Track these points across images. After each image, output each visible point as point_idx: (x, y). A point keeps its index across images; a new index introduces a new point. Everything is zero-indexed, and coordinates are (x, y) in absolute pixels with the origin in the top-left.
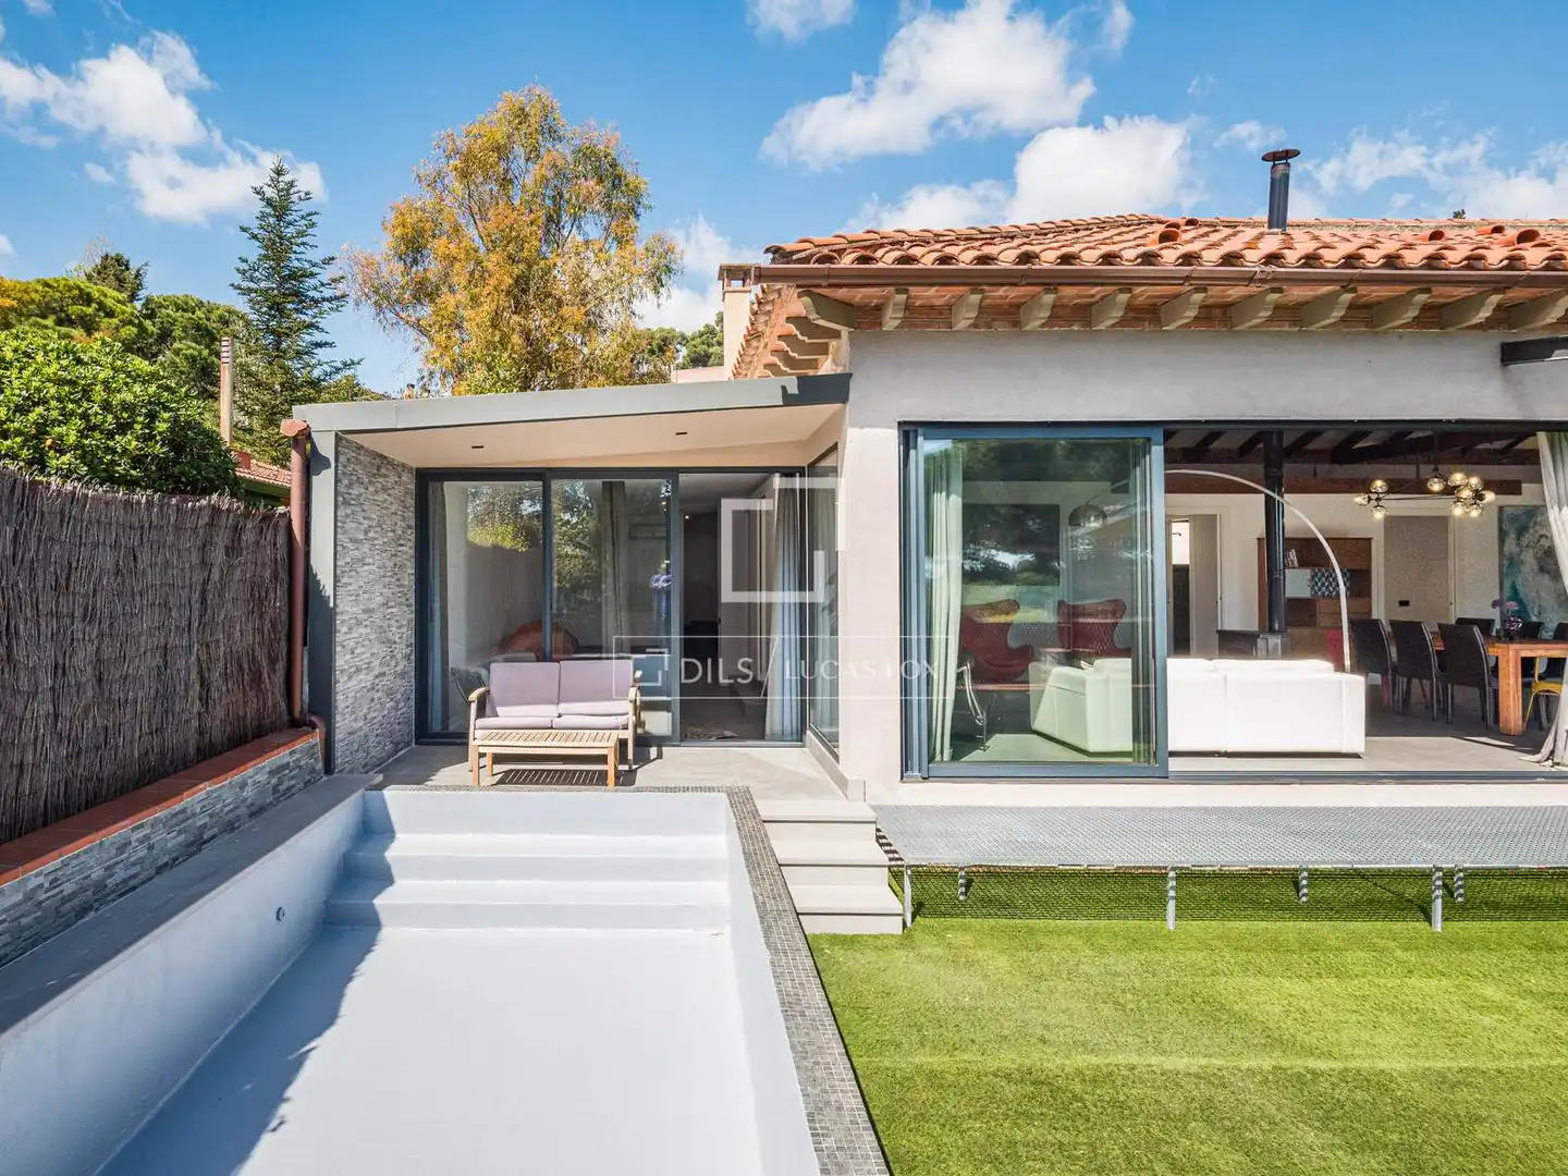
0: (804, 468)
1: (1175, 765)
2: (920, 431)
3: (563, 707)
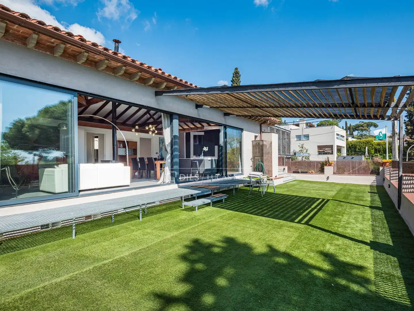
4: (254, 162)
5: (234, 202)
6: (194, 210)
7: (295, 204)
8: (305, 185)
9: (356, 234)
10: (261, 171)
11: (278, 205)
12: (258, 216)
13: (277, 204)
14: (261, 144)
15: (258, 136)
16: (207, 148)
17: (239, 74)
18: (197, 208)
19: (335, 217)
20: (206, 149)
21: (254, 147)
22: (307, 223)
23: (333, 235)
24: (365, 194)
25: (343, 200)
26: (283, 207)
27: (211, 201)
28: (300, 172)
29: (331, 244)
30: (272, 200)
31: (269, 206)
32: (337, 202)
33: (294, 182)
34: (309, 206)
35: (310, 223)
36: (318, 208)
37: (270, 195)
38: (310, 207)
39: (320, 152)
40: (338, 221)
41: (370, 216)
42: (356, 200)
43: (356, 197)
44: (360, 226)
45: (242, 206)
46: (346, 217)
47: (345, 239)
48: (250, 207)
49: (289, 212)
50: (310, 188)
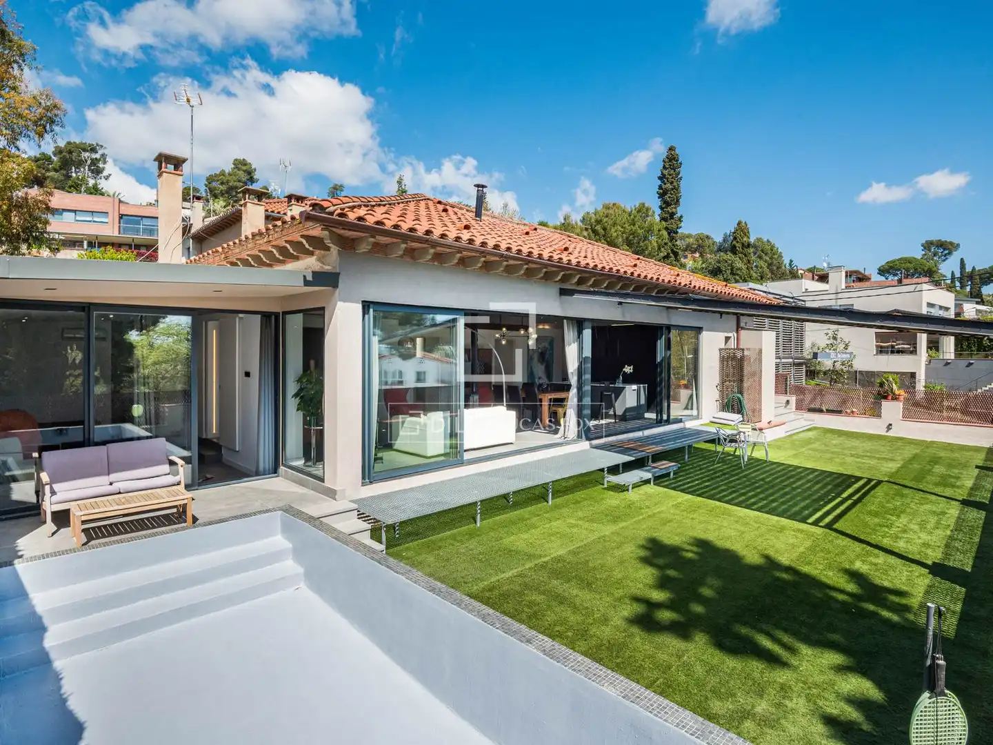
0: (279, 313)
1: (467, 456)
2: (371, 305)
3: (113, 477)
4: (722, 391)
5: (690, 477)
6: (624, 491)
7: (809, 488)
8: (834, 442)
9: (913, 550)
10: (740, 411)
11: (776, 488)
12: (740, 508)
13: (773, 486)
14: (739, 355)
15: (733, 337)
16: (632, 367)
17: (677, 161)
18: (631, 487)
19: (884, 518)
20: (628, 369)
21: (723, 360)
22: (829, 526)
23: (872, 548)
24: (965, 473)
25: (910, 484)
26: (786, 494)
27: (653, 475)
28: (825, 410)
29: (863, 562)
30: (764, 476)
31: (759, 490)
32: (896, 487)
33: (810, 434)
34: (836, 494)
35: (835, 527)
36: (855, 498)
37: (758, 465)
38: (839, 495)
39: (881, 347)
40: (887, 526)
41: (954, 521)
42: (937, 484)
43: (943, 477)
44: (924, 537)
45: (707, 486)
46: (904, 520)
47: (890, 556)
48: (723, 491)
49: (795, 505)
50: (846, 452)
